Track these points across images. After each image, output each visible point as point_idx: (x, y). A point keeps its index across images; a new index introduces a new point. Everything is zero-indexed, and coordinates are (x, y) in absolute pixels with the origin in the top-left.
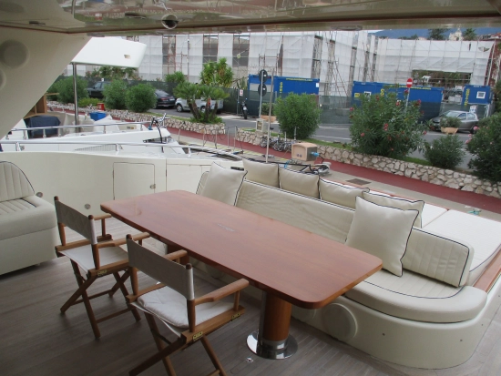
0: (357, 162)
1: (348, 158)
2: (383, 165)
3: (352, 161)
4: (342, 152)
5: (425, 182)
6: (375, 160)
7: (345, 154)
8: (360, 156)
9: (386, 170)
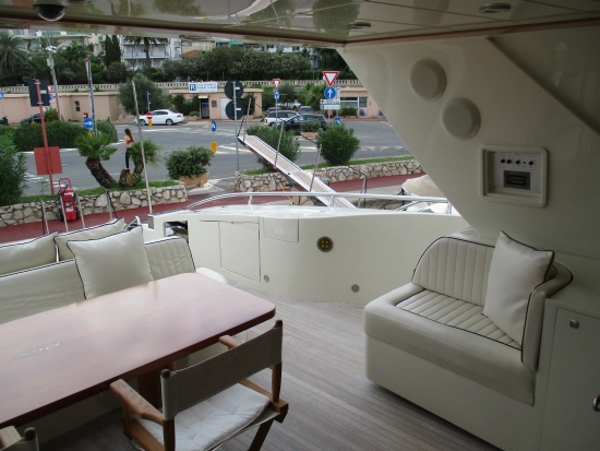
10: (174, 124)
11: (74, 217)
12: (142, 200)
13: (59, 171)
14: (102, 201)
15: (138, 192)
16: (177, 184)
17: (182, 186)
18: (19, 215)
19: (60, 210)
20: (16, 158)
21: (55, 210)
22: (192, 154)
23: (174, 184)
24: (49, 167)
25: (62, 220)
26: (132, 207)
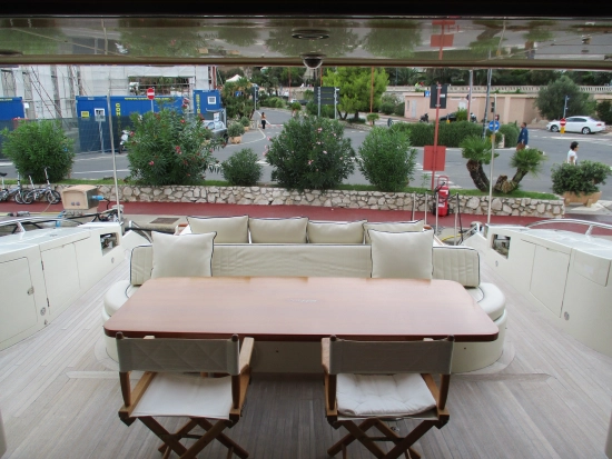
0: (145, 197)
1: (133, 195)
2: (179, 195)
3: (138, 197)
4: (122, 190)
5: (232, 205)
6: (168, 191)
7: (128, 190)
8: (148, 190)
9: (184, 200)
10: (591, 133)
11: (444, 213)
12: (513, 209)
13: (442, 169)
14: (474, 202)
15: (511, 200)
16: (557, 199)
17: (561, 202)
18: (400, 202)
19: (434, 205)
20: (409, 153)
21: (431, 203)
22: (585, 169)
23: (553, 198)
24: (434, 163)
25: (434, 214)
26: (502, 214)
